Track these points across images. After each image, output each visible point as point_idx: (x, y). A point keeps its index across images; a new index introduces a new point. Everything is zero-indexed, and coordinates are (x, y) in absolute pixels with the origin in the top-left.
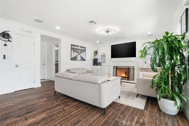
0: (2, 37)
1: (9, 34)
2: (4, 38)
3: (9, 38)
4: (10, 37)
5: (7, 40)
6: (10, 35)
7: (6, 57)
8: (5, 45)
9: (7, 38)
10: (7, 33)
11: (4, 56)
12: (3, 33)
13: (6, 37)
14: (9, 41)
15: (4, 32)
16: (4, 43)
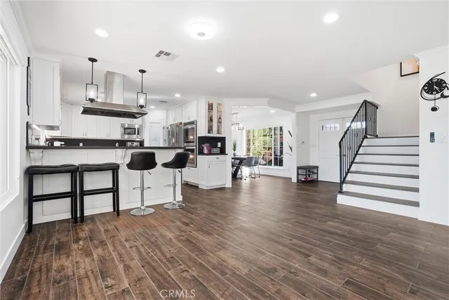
0: (428, 93)
1: (442, 80)
2: (432, 94)
3: (441, 90)
4: (446, 86)
5: (439, 95)
6: (445, 82)
7: (436, 137)
8: (434, 109)
9: (438, 93)
10: (438, 79)
11: (432, 135)
12: (428, 83)
13: (436, 90)
14: (443, 96)
15: (431, 80)
16: (432, 104)
